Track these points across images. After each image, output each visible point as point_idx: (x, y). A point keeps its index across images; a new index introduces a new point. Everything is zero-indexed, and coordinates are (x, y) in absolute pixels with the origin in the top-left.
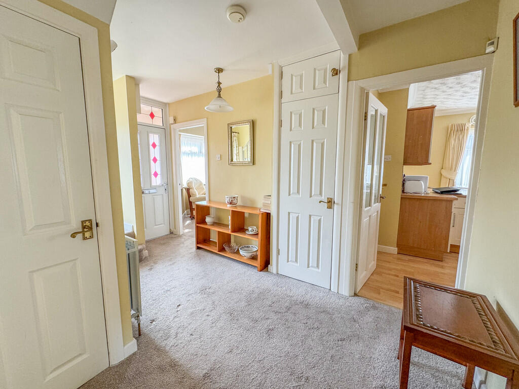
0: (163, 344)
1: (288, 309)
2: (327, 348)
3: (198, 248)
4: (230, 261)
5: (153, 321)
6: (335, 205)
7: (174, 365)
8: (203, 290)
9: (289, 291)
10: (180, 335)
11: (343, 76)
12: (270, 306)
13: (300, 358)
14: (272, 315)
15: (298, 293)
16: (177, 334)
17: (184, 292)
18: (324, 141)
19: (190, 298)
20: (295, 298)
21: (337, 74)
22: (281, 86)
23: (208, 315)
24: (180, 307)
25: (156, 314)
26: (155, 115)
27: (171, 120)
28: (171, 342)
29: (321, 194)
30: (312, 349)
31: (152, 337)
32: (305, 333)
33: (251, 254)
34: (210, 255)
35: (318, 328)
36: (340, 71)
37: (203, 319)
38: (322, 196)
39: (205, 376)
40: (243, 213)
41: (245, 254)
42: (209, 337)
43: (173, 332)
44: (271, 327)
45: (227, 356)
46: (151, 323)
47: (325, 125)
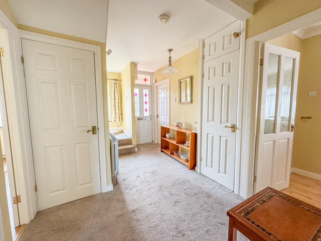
0: (124, 191)
1: (196, 194)
2: (208, 224)
3: (162, 151)
4: (175, 161)
5: (125, 180)
6: (237, 129)
7: (124, 201)
8: (153, 172)
9: (202, 185)
10: (132, 189)
11: (242, 36)
12: (185, 190)
13: (186, 223)
14: (183, 195)
15: (207, 187)
16: (131, 188)
17: (144, 171)
18: (230, 84)
19: (145, 174)
20: (203, 190)
21: (238, 36)
22: (203, 52)
23: (149, 185)
24: (139, 177)
25: (127, 177)
26: (147, 79)
27: (154, 81)
28: (127, 191)
29: (227, 121)
30: (197, 221)
31: (121, 187)
32: (198, 211)
33: (186, 158)
34: (166, 155)
35: (209, 211)
36: (240, 33)
37: (146, 186)
38: (228, 123)
39: (134, 211)
40: (185, 133)
41: (183, 157)
42: (144, 195)
43: (130, 187)
44: (178, 201)
45: (148, 206)
46: (124, 181)
47: (230, 73)
